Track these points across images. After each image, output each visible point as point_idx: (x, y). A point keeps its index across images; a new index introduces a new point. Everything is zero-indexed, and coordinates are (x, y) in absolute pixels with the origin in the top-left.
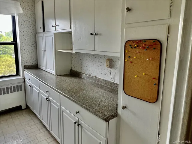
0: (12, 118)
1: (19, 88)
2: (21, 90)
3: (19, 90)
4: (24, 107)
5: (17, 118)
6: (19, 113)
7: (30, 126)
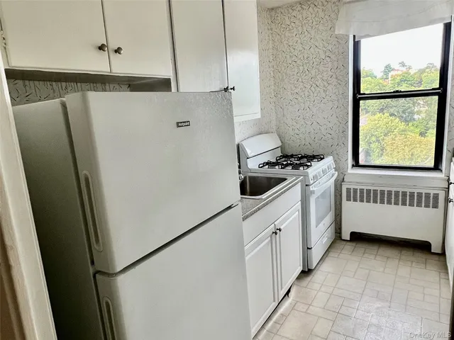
0: (400, 259)
1: (431, 201)
2: (435, 206)
3: (431, 205)
4: (436, 248)
5: (409, 263)
6: (420, 256)
7: (424, 294)
